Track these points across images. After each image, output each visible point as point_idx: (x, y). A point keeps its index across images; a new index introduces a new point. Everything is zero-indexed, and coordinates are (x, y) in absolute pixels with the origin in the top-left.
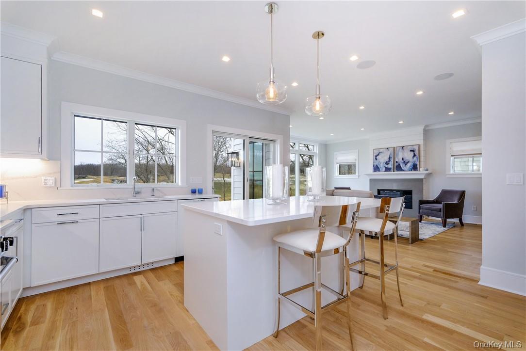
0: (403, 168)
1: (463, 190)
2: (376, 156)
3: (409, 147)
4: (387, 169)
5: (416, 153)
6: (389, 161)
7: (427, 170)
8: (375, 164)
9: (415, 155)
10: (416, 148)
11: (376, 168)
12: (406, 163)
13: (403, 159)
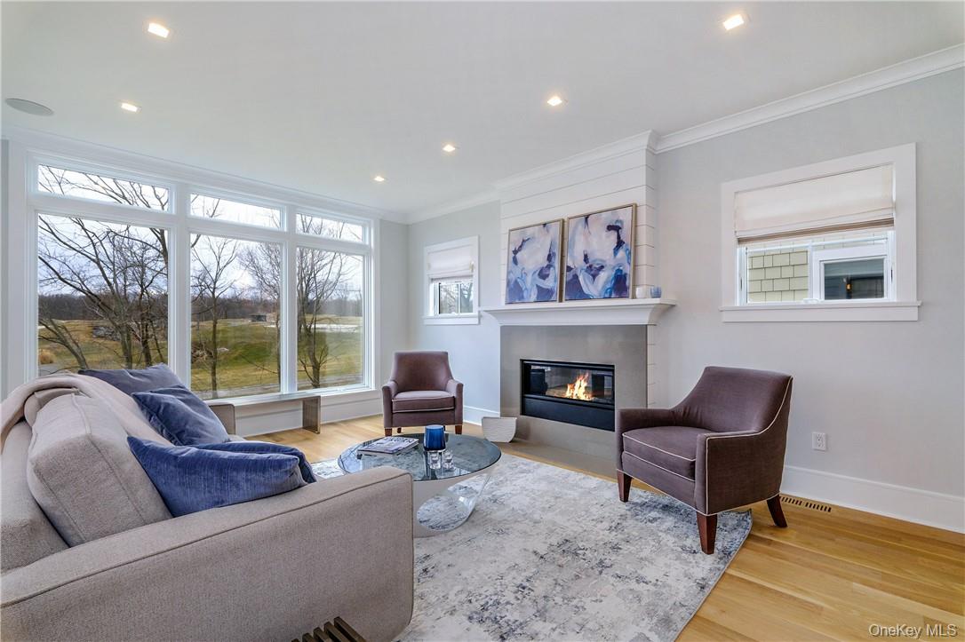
0: (585, 290)
1: (787, 373)
2: (515, 252)
3: (604, 215)
4: (544, 295)
5: (626, 235)
6: (549, 267)
7: (657, 294)
8: (513, 277)
9: (620, 243)
10: (625, 217)
11: (515, 292)
12: (594, 271)
13: (586, 258)
